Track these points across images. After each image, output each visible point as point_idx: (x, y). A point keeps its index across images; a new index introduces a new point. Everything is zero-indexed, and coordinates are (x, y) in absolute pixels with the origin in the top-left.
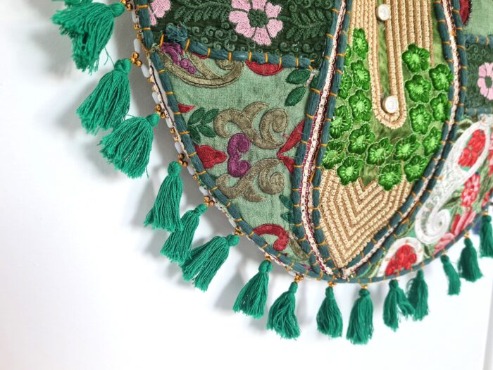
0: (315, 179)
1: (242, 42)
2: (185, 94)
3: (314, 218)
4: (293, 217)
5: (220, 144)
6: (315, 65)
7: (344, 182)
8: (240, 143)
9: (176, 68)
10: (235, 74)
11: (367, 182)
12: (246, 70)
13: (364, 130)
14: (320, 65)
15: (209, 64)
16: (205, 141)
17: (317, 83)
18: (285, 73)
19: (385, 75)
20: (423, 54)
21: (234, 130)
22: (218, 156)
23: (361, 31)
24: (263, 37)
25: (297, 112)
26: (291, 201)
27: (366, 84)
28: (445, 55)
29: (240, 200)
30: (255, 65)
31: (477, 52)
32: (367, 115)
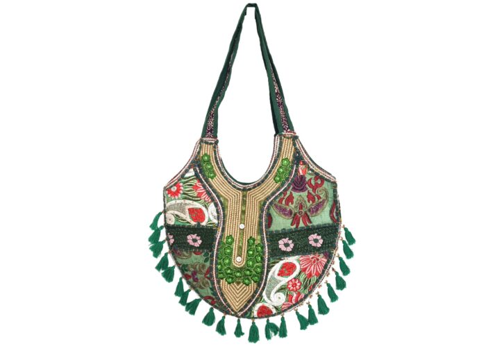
0: (219, 282)
1: (192, 247)
2: (180, 261)
3: (222, 295)
4: (215, 294)
5: (190, 273)
6: (210, 251)
7: (229, 283)
8: (194, 273)
9: (176, 255)
10: (191, 255)
11: (238, 283)
12: (193, 254)
13: (229, 268)
14: (212, 251)
15: (185, 253)
16: (186, 272)
17: (212, 256)
18: (203, 254)
19: (240, 248)
20: (254, 240)
21: (192, 270)
22: (190, 277)
23: (231, 236)
24: (197, 245)
25: (208, 264)
26: (213, 289)
27: (231, 254)
28: (262, 239)
29: (198, 289)
30: (195, 253)
31: (274, 237)
32: (230, 263)
